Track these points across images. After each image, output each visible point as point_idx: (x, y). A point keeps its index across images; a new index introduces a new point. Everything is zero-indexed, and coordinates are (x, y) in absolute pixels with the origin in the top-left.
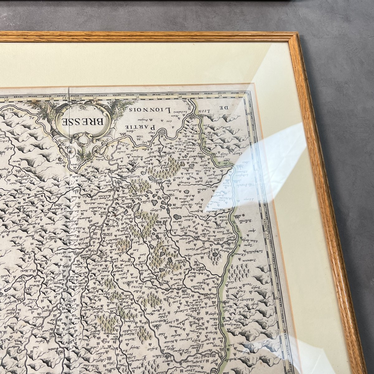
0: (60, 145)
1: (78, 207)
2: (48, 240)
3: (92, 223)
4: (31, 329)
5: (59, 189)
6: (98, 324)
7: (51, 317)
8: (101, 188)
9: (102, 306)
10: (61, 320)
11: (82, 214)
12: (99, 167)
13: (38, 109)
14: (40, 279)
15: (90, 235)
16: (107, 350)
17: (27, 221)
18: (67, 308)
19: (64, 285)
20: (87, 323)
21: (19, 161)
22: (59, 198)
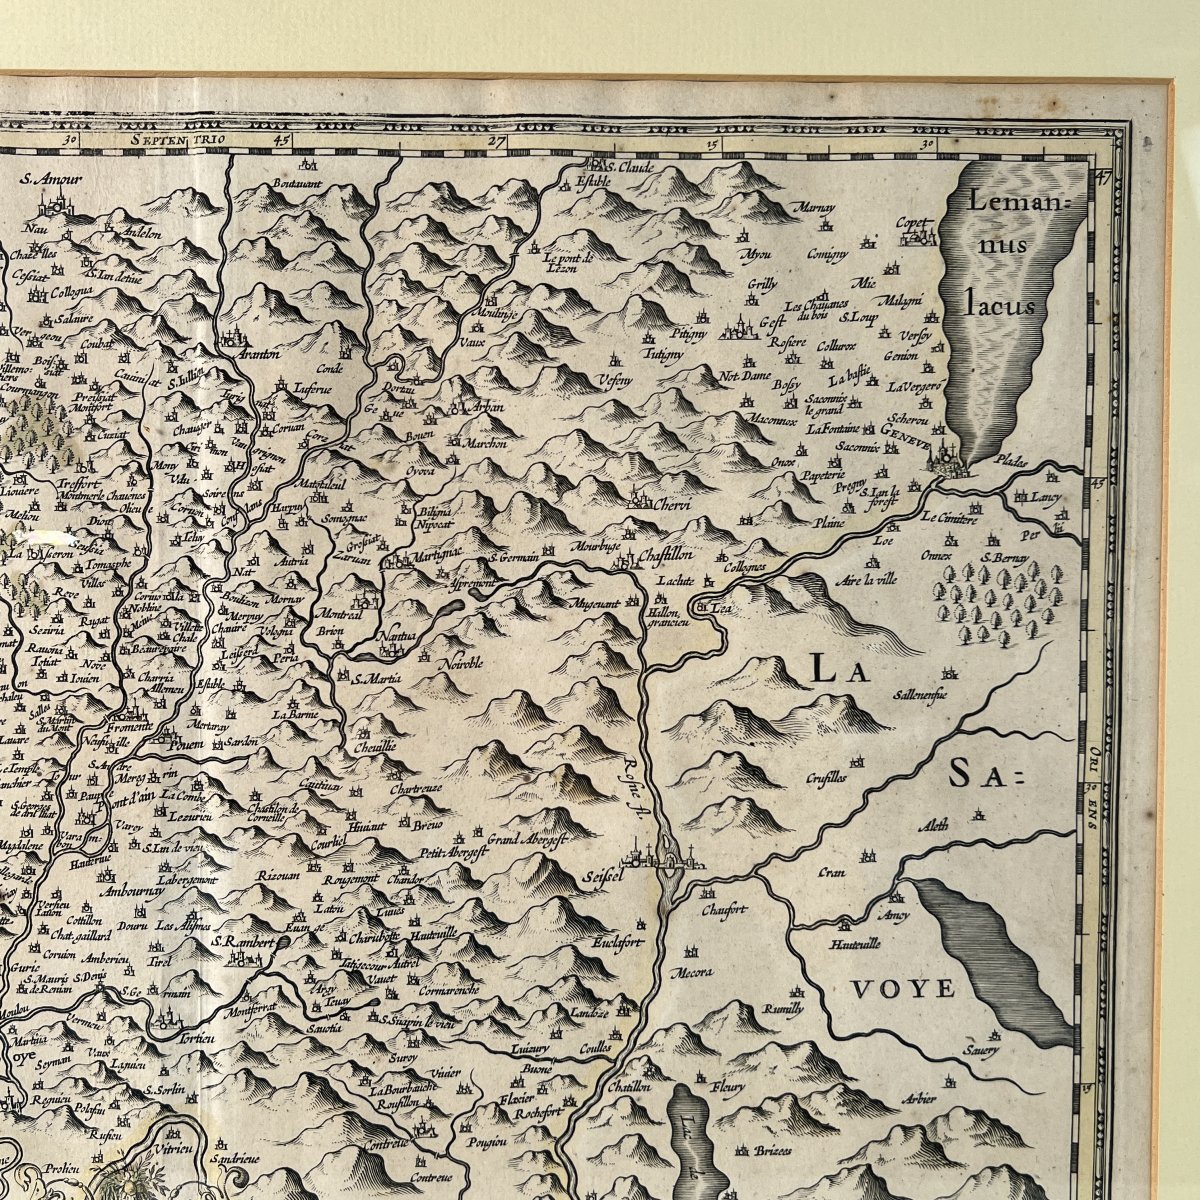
1: (157, 947)
2: (290, 805)
3: (99, 868)
4: (350, 443)
5: (243, 1036)
6: (79, 439)
7: (270, 481)
8: (59, 1029)
9: (62, 507)
10: (231, 467)
11: (141, 913)
12: (69, 1132)
14: (319, 641)
15: (109, 815)
16: (48, 331)
17: (379, 895)
18: (206, 512)
19: (217, 608)
20: (127, 445)
21: (424, 1179)
22: (243, 994)
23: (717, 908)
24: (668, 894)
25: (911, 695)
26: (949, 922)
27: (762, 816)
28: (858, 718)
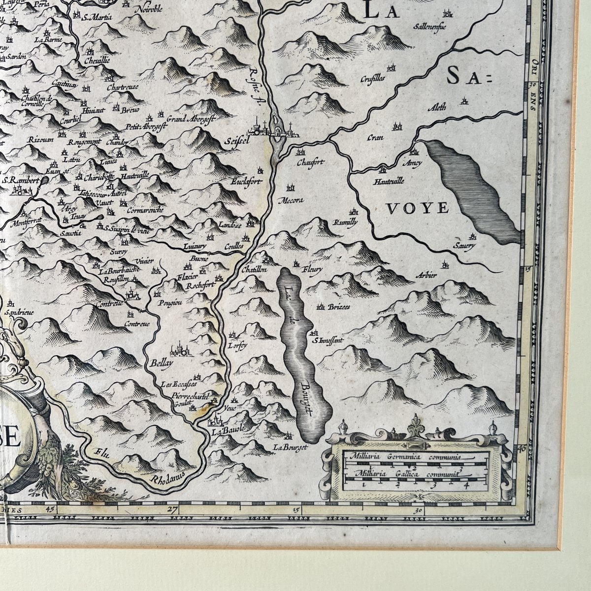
0: (23, 367)
2: (46, 96)
5: (22, 238)
13: (86, 478)
17: (101, 152)
21: (132, 324)
22: (21, 212)
23: (306, 161)
24: (276, 152)
25: (424, 26)
26: (445, 166)
27: (334, 104)
28: (393, 41)
